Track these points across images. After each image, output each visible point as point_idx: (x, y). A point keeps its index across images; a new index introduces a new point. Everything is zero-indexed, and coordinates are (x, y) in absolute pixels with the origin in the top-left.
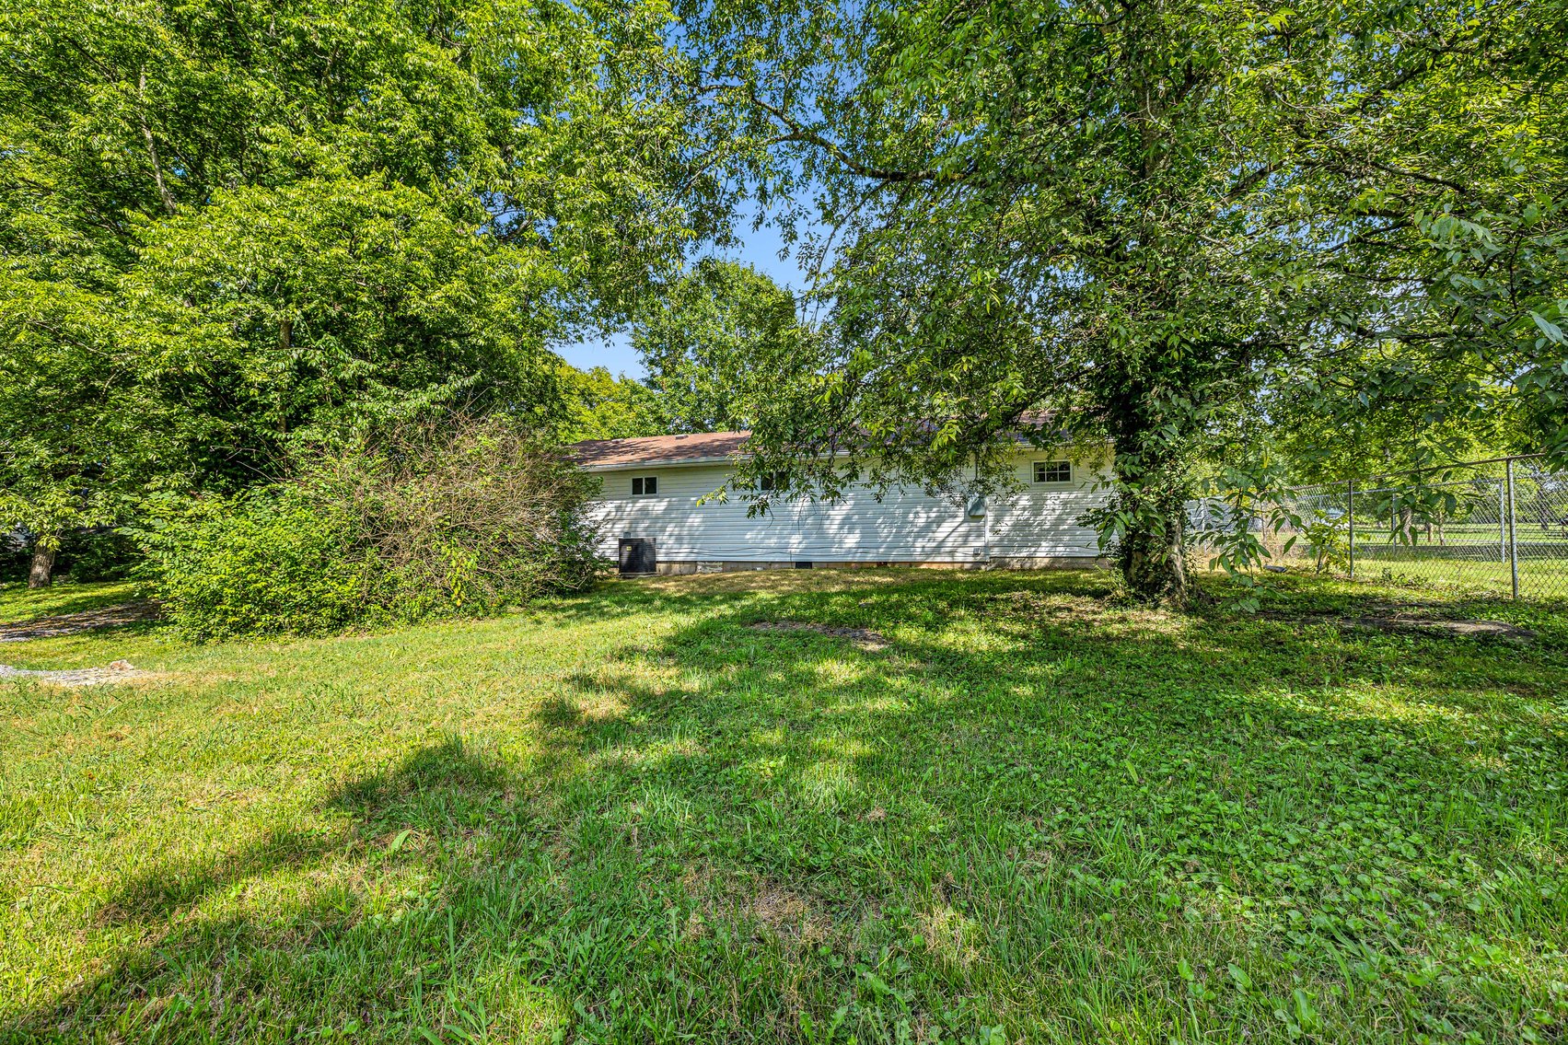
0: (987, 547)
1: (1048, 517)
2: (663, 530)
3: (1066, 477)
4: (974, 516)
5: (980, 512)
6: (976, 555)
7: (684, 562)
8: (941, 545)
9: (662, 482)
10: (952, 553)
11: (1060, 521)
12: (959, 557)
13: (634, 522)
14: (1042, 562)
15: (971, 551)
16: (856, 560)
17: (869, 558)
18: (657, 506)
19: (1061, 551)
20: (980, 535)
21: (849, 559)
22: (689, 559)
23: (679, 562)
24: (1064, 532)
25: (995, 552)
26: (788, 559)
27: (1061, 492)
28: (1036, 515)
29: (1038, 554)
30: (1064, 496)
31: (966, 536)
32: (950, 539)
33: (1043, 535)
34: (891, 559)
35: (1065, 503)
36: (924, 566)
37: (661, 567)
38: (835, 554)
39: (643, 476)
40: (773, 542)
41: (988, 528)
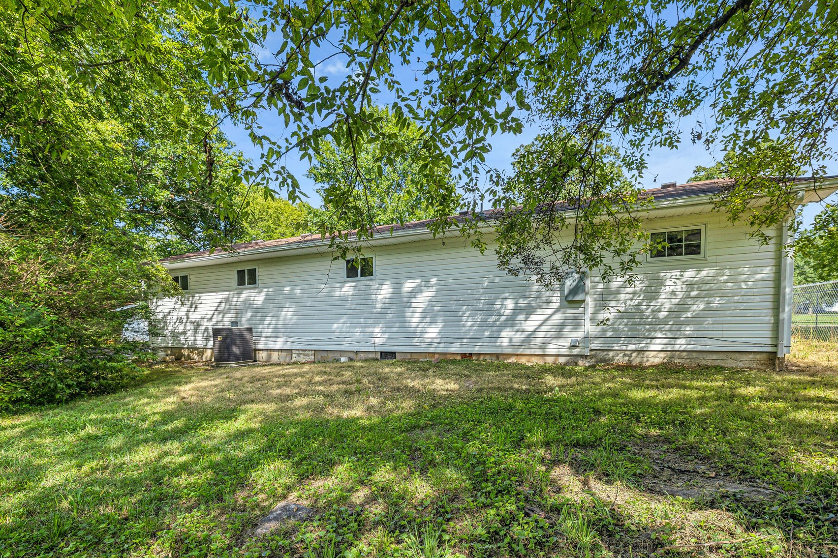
0: (587, 338)
1: (665, 302)
2: (262, 320)
3: (694, 249)
4: (572, 300)
5: (579, 297)
6: (573, 346)
7: (282, 350)
8: (530, 337)
9: (260, 274)
10: (543, 346)
11: (682, 307)
12: (552, 349)
13: (240, 313)
14: (654, 358)
15: (567, 342)
16: (439, 350)
17: (455, 348)
18: (256, 297)
19: (681, 344)
20: (576, 323)
21: (432, 350)
22: (286, 347)
23: (278, 350)
24: (687, 323)
25: (596, 345)
26: (372, 349)
27: (684, 269)
28: (651, 299)
29: (652, 347)
30: (689, 274)
31: (561, 326)
32: (543, 328)
33: (657, 324)
34: (476, 350)
35: (690, 285)
36: (513, 360)
37: (262, 356)
38: (417, 345)
39: (246, 268)
40: (357, 332)
41: (589, 315)
